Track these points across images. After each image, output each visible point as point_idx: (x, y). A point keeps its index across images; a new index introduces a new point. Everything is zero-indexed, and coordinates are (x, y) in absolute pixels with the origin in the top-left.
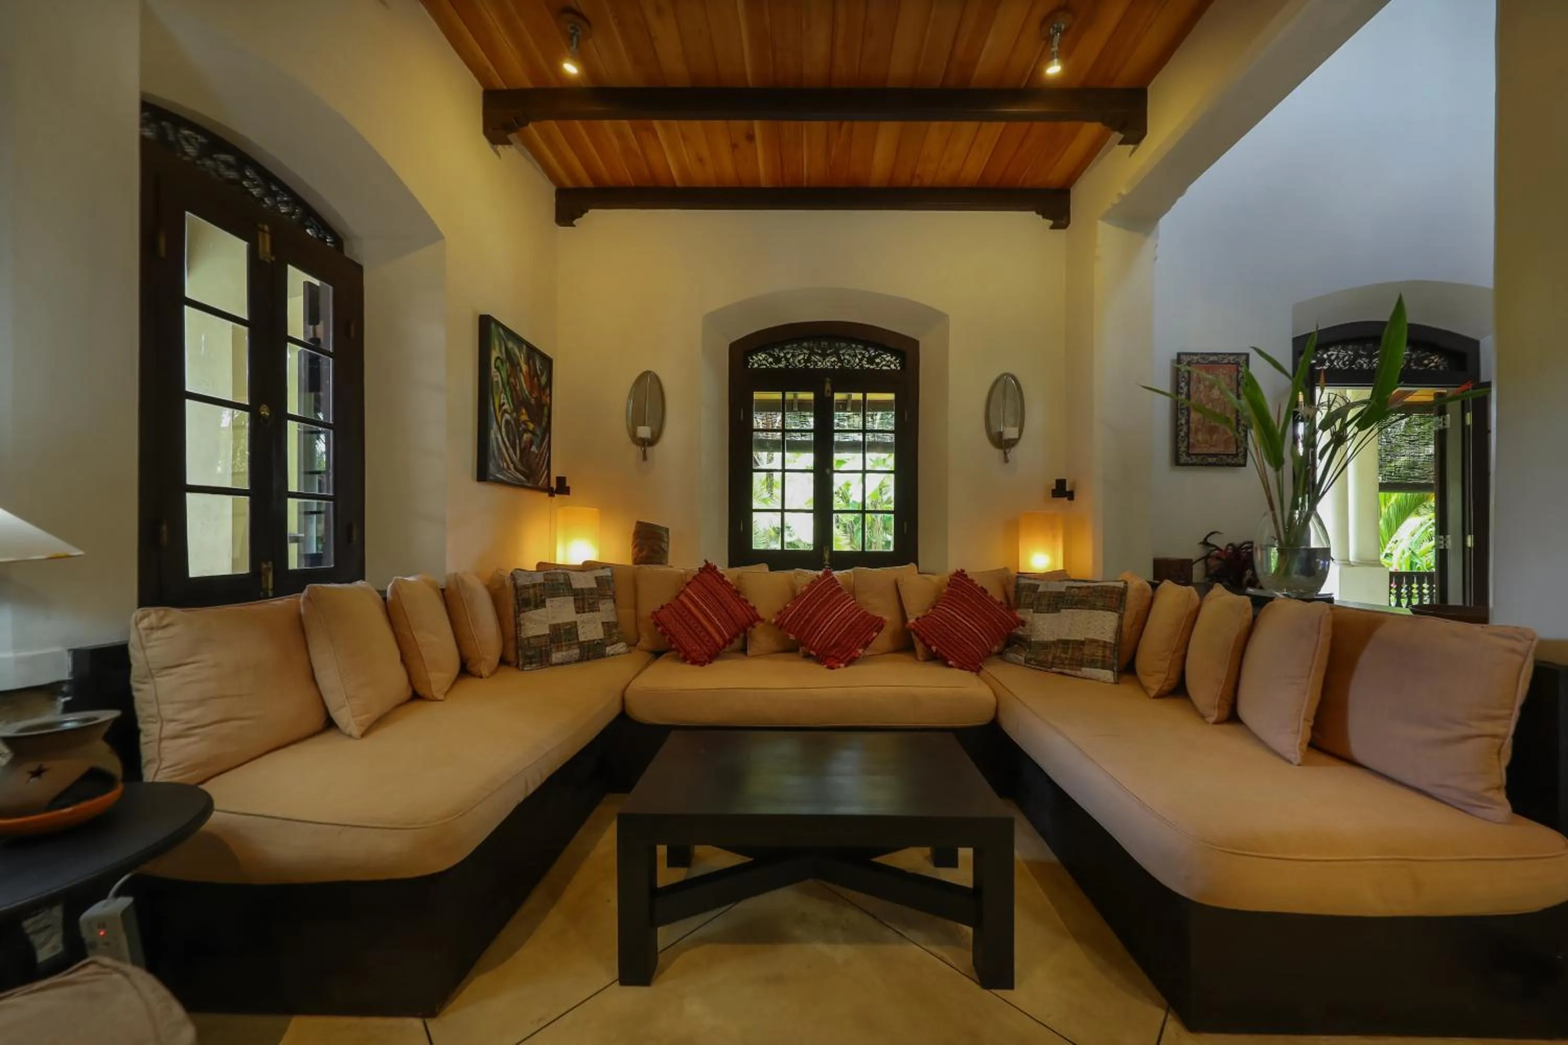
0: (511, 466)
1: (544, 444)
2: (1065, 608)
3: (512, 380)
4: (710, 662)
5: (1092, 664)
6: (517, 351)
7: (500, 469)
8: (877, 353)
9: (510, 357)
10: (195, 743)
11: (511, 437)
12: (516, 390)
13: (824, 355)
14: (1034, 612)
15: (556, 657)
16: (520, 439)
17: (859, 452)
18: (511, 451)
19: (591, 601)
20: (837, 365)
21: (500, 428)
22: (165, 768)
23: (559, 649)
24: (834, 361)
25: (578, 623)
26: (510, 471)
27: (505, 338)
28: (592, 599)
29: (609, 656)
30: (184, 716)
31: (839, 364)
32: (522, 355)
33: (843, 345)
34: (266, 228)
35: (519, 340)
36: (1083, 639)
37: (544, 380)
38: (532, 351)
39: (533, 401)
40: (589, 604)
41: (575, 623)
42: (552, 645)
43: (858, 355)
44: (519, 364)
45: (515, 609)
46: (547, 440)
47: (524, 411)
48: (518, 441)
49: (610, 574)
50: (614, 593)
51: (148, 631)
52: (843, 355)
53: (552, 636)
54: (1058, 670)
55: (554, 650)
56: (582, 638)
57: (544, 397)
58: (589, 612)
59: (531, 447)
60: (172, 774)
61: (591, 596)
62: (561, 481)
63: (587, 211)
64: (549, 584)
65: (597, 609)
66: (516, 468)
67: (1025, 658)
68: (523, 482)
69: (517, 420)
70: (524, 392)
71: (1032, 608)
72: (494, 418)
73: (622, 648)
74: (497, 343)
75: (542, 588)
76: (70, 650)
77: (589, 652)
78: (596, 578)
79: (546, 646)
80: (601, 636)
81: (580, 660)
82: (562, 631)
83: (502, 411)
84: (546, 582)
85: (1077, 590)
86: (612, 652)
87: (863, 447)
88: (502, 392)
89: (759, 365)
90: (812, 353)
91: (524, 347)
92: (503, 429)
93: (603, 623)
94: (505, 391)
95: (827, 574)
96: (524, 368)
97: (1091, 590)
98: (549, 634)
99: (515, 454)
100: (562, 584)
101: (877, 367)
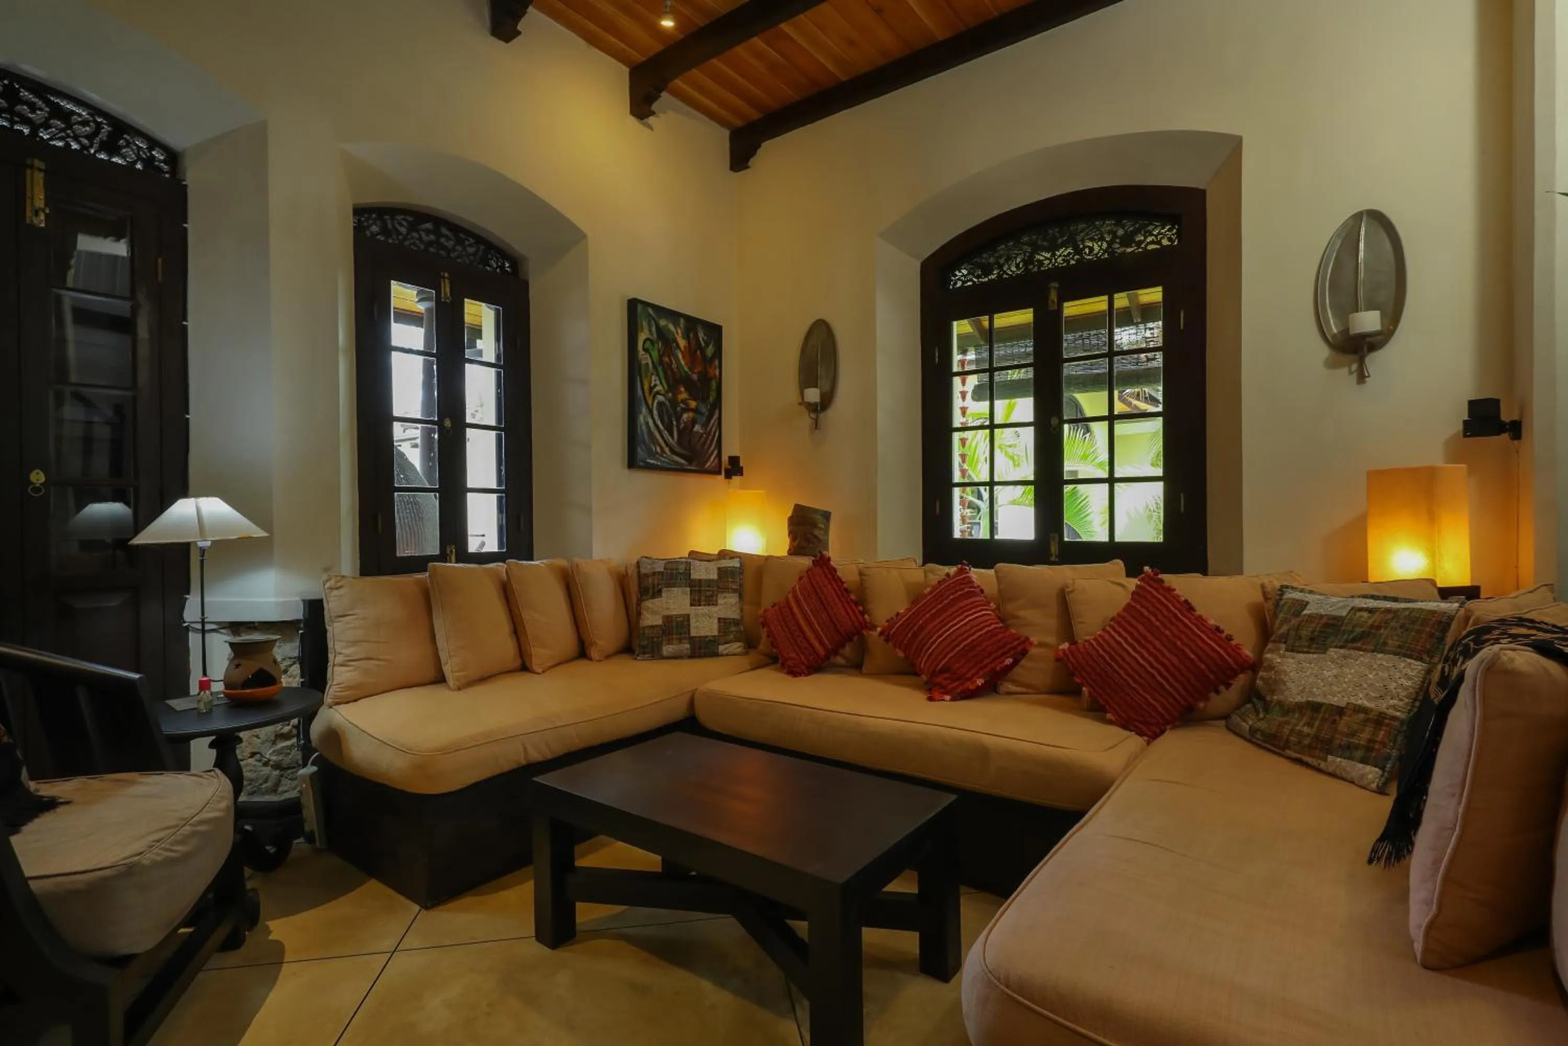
0: (667, 450)
1: (712, 421)
2: (1336, 647)
3: (666, 359)
4: (806, 675)
5: (1347, 751)
6: (671, 327)
7: (652, 454)
8: (1137, 226)
9: (663, 336)
10: (349, 671)
11: (666, 420)
12: (672, 369)
13: (1053, 249)
14: (1287, 650)
15: (667, 649)
16: (678, 419)
17: (1103, 389)
18: (666, 433)
19: (708, 594)
20: (1073, 259)
21: (651, 412)
22: (336, 685)
23: (670, 642)
24: (1069, 254)
25: (691, 617)
26: (665, 455)
27: (654, 316)
28: (709, 591)
29: (722, 655)
30: (347, 651)
31: (1076, 257)
32: (679, 331)
33: (1082, 226)
34: (446, 275)
35: (673, 315)
36: (1343, 704)
37: (710, 351)
38: (692, 323)
39: (695, 377)
40: (706, 596)
41: (688, 616)
42: (664, 638)
43: (1106, 236)
44: (675, 341)
45: (637, 597)
46: (716, 416)
47: (683, 389)
48: (675, 423)
49: (738, 565)
50: (741, 585)
51: (329, 590)
52: (1083, 241)
53: (664, 628)
54: (1295, 755)
55: (664, 643)
56: (693, 633)
57: (710, 370)
58: (705, 605)
59: (693, 427)
60: (339, 690)
61: (707, 589)
62: (734, 460)
63: (759, 146)
64: (667, 573)
65: (715, 603)
66: (672, 450)
67: (1251, 727)
68: (682, 464)
69: (674, 402)
70: (683, 368)
71: (1285, 643)
72: (643, 402)
73: (738, 648)
74: (644, 324)
75: (660, 577)
76: (304, 601)
77: (700, 648)
78: (719, 569)
79: (658, 638)
80: (716, 633)
81: (692, 656)
82: (674, 624)
83: (653, 394)
84: (665, 571)
85: (1366, 615)
86: (725, 652)
87: (1110, 382)
88: (652, 374)
89: (964, 282)
90: (1037, 249)
91: (682, 320)
92: (655, 412)
93: (719, 619)
94: (657, 371)
95: (961, 571)
96: (682, 343)
97: (1390, 616)
98: (661, 626)
99: (673, 438)
100: (680, 574)
101: (1139, 247)
